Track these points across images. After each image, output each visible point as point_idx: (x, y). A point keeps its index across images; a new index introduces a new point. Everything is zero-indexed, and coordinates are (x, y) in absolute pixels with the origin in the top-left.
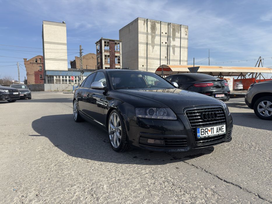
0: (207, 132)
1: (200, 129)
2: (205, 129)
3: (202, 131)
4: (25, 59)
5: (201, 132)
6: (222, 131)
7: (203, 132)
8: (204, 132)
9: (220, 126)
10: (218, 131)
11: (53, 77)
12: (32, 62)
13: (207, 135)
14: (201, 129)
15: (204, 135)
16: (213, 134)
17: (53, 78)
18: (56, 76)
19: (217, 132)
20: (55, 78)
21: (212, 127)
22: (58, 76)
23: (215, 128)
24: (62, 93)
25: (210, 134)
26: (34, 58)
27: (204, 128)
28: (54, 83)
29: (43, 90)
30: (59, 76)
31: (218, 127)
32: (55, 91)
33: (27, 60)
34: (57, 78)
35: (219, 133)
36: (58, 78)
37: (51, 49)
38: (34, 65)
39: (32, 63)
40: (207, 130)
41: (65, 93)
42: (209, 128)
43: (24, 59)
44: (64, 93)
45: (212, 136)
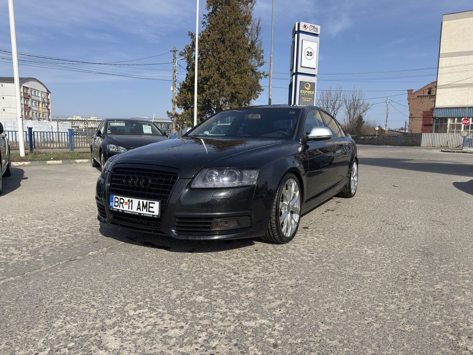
0: (122, 203)
1: (114, 196)
2: (120, 199)
3: (117, 200)
4: (410, 91)
5: (115, 202)
6: (149, 211)
7: (117, 202)
8: (119, 202)
9: (145, 202)
10: (140, 209)
11: (446, 119)
12: (422, 95)
13: (121, 208)
14: (115, 198)
15: (118, 208)
16: (130, 210)
17: (446, 121)
18: (453, 118)
19: (138, 208)
20: (449, 121)
21: (131, 199)
22: (456, 119)
23: (136, 201)
24: (438, 152)
25: (126, 208)
26: (427, 88)
27: (119, 197)
28: (446, 132)
29: (418, 144)
30: (458, 118)
31: (141, 201)
32: (441, 146)
33: (414, 91)
34: (454, 122)
35: (141, 212)
36: (456, 122)
37: (452, 66)
38: (424, 99)
39: (420, 96)
40: (122, 201)
41: (444, 151)
42: (126, 199)
43: (408, 91)
44: (442, 151)
45: (128, 212)
